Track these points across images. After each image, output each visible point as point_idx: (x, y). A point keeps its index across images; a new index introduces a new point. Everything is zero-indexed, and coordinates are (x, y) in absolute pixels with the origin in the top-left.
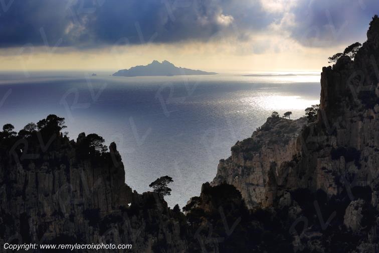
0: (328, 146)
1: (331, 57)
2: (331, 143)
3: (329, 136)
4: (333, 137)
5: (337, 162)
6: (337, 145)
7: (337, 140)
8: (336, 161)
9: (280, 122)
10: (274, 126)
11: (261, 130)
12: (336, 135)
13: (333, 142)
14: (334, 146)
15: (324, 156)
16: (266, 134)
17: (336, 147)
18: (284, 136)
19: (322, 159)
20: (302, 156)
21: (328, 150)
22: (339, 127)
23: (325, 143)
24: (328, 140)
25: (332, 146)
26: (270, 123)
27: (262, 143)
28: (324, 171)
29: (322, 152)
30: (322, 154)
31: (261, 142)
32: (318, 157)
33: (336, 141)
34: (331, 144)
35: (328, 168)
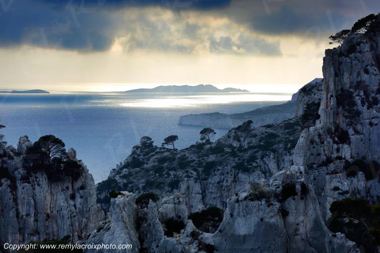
0: (340, 158)
1: (334, 35)
2: (343, 154)
3: (341, 145)
4: (346, 146)
5: (355, 180)
6: (351, 157)
7: (351, 149)
8: (352, 178)
9: (157, 153)
10: (148, 159)
11: (125, 167)
12: (349, 144)
13: (347, 152)
14: (347, 158)
15: (335, 172)
16: (137, 173)
17: (350, 160)
18: (169, 175)
19: (334, 176)
20: (303, 173)
21: (340, 164)
22: (354, 133)
23: (335, 155)
24: (338, 150)
25: (345, 158)
26: (139, 155)
27: (133, 186)
28: (338, 192)
29: (332, 166)
30: (333, 169)
31: (130, 185)
32: (327, 174)
33: (350, 151)
34: (343, 157)
35: (343, 189)
